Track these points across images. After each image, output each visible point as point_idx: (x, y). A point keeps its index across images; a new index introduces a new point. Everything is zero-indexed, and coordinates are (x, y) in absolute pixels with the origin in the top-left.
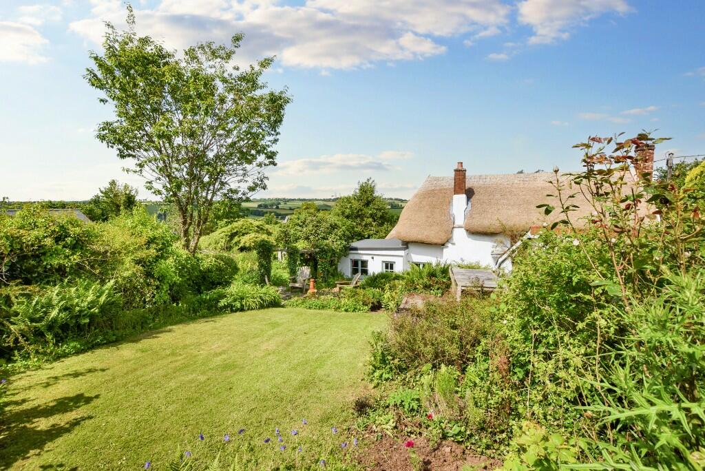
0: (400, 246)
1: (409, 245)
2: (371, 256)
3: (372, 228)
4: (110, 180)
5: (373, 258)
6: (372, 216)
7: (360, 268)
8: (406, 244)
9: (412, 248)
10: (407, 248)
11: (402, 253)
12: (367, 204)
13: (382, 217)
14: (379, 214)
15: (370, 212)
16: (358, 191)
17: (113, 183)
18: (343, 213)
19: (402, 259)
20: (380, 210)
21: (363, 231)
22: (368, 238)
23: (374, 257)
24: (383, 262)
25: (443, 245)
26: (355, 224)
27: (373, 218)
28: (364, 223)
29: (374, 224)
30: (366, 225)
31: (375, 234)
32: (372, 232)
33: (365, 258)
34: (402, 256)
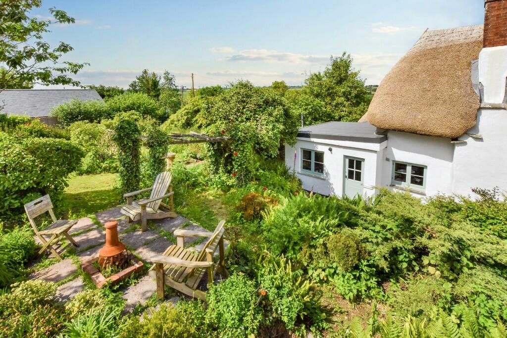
0: (374, 135)
1: (389, 135)
2: (328, 147)
3: (344, 109)
4: (143, 70)
5: (330, 150)
6: (344, 94)
7: (313, 161)
8: (384, 134)
9: (393, 139)
10: (386, 138)
11: (376, 146)
12: (340, 82)
13: (357, 96)
14: (354, 93)
15: (343, 90)
16: (330, 67)
17: (145, 72)
18: (312, 92)
19: (375, 156)
20: (356, 88)
21: (333, 111)
22: (339, 120)
23: (333, 148)
24: (346, 157)
25: (455, 139)
26: (323, 103)
27: (346, 97)
28: (334, 103)
29: (346, 103)
30: (337, 105)
31: (347, 115)
32: (343, 113)
33: (320, 149)
34: (375, 152)
